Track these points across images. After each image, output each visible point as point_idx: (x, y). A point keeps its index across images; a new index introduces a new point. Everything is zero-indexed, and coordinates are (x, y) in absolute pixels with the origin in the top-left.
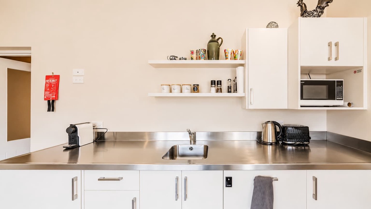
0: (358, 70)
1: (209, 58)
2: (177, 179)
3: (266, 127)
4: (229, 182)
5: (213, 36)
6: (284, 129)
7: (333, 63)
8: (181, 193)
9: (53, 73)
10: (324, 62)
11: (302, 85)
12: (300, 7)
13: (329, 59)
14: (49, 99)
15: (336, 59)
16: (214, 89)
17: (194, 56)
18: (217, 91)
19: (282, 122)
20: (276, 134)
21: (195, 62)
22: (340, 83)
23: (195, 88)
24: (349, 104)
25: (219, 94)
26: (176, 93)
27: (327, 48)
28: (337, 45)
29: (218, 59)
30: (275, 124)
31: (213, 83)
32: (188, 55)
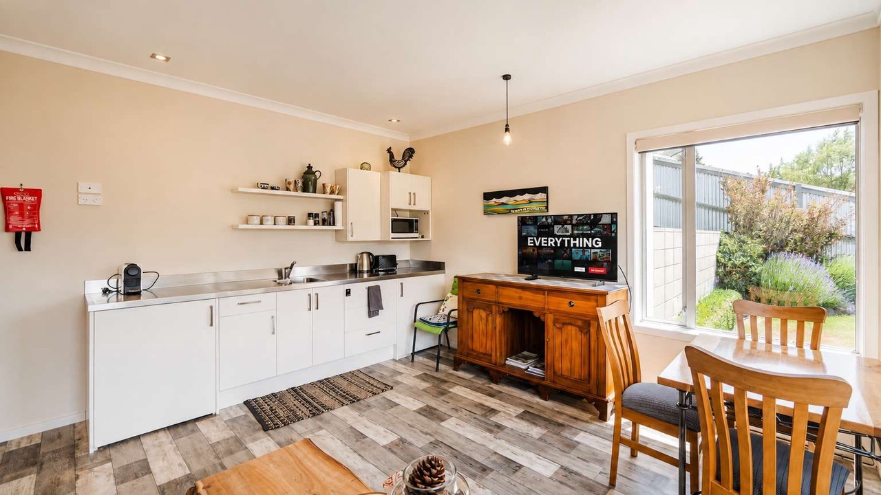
0: (426, 213)
1: (305, 189)
2: (310, 295)
3: (362, 257)
4: (348, 293)
5: (310, 167)
6: (377, 258)
7: (413, 207)
8: (314, 305)
9: (21, 185)
10: (406, 207)
11: (392, 221)
12: (389, 154)
13: (410, 204)
14: (18, 230)
15: (414, 204)
16: (311, 222)
17: (292, 187)
18: (315, 224)
19: (376, 252)
20: (371, 264)
21: (292, 193)
22: (417, 221)
23: (291, 221)
24: (422, 237)
25: (317, 227)
26: (269, 224)
27: (408, 195)
28: (414, 194)
29: (315, 193)
30: (369, 254)
31: (310, 215)
32: (282, 185)
